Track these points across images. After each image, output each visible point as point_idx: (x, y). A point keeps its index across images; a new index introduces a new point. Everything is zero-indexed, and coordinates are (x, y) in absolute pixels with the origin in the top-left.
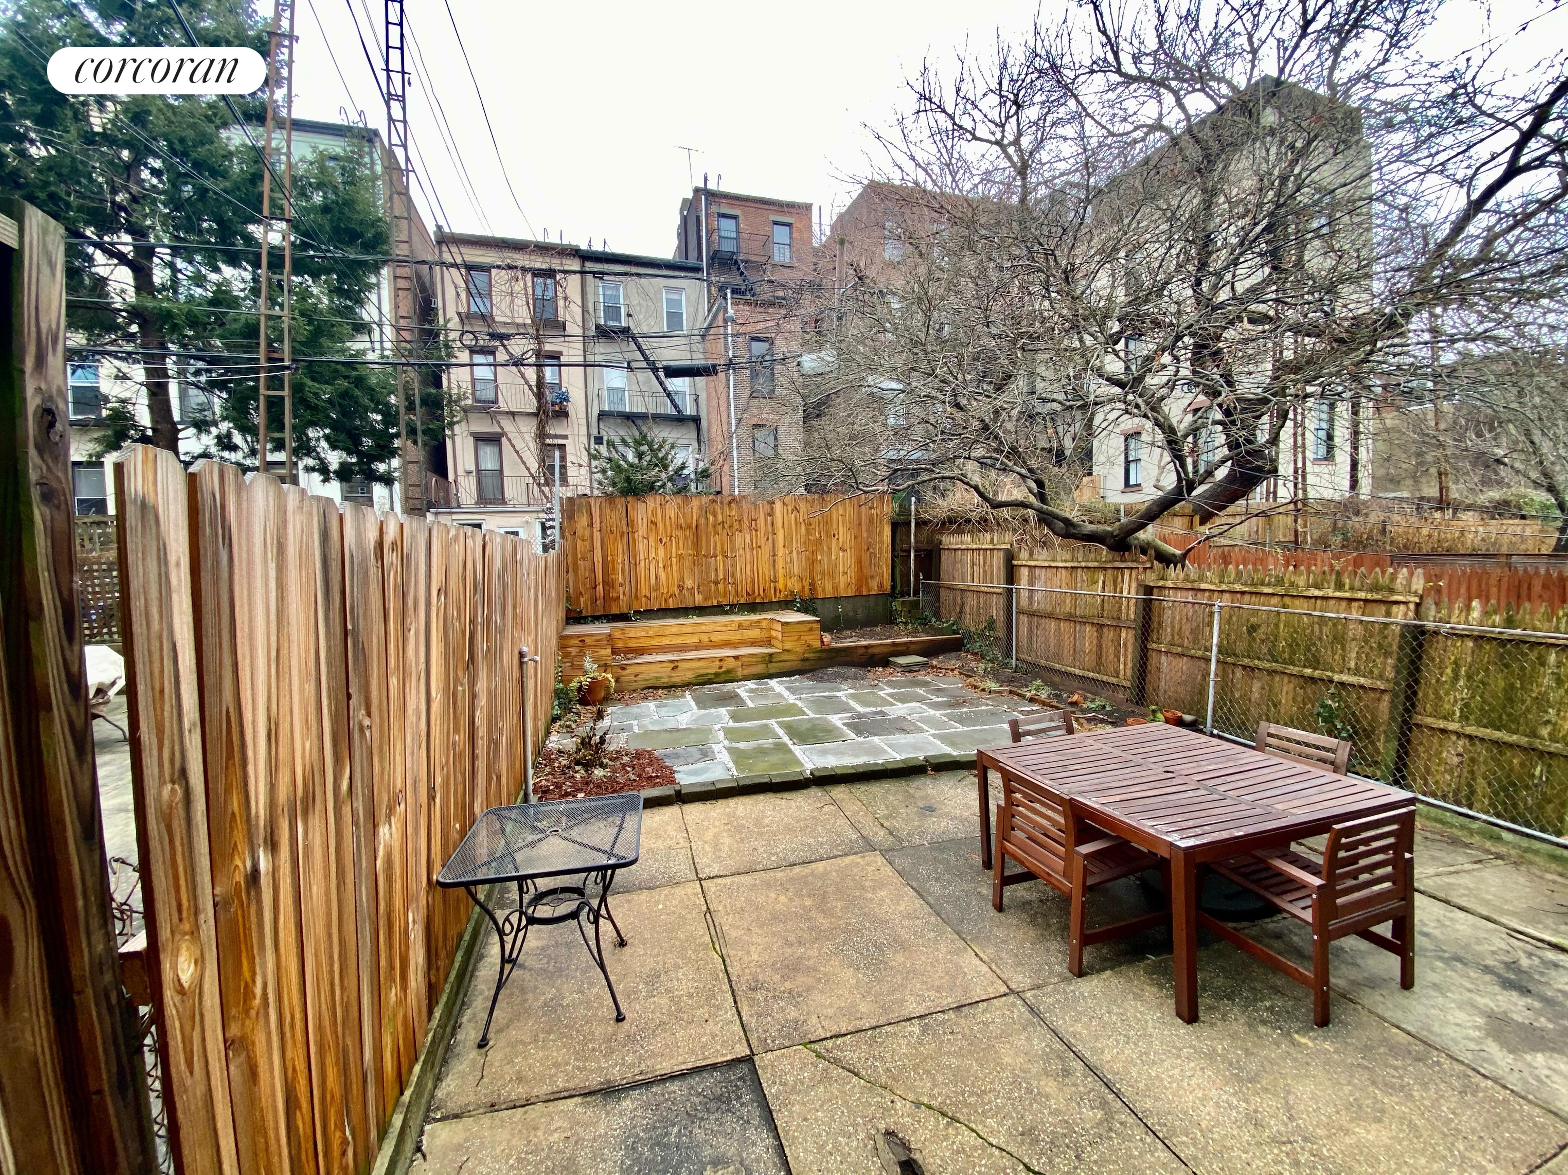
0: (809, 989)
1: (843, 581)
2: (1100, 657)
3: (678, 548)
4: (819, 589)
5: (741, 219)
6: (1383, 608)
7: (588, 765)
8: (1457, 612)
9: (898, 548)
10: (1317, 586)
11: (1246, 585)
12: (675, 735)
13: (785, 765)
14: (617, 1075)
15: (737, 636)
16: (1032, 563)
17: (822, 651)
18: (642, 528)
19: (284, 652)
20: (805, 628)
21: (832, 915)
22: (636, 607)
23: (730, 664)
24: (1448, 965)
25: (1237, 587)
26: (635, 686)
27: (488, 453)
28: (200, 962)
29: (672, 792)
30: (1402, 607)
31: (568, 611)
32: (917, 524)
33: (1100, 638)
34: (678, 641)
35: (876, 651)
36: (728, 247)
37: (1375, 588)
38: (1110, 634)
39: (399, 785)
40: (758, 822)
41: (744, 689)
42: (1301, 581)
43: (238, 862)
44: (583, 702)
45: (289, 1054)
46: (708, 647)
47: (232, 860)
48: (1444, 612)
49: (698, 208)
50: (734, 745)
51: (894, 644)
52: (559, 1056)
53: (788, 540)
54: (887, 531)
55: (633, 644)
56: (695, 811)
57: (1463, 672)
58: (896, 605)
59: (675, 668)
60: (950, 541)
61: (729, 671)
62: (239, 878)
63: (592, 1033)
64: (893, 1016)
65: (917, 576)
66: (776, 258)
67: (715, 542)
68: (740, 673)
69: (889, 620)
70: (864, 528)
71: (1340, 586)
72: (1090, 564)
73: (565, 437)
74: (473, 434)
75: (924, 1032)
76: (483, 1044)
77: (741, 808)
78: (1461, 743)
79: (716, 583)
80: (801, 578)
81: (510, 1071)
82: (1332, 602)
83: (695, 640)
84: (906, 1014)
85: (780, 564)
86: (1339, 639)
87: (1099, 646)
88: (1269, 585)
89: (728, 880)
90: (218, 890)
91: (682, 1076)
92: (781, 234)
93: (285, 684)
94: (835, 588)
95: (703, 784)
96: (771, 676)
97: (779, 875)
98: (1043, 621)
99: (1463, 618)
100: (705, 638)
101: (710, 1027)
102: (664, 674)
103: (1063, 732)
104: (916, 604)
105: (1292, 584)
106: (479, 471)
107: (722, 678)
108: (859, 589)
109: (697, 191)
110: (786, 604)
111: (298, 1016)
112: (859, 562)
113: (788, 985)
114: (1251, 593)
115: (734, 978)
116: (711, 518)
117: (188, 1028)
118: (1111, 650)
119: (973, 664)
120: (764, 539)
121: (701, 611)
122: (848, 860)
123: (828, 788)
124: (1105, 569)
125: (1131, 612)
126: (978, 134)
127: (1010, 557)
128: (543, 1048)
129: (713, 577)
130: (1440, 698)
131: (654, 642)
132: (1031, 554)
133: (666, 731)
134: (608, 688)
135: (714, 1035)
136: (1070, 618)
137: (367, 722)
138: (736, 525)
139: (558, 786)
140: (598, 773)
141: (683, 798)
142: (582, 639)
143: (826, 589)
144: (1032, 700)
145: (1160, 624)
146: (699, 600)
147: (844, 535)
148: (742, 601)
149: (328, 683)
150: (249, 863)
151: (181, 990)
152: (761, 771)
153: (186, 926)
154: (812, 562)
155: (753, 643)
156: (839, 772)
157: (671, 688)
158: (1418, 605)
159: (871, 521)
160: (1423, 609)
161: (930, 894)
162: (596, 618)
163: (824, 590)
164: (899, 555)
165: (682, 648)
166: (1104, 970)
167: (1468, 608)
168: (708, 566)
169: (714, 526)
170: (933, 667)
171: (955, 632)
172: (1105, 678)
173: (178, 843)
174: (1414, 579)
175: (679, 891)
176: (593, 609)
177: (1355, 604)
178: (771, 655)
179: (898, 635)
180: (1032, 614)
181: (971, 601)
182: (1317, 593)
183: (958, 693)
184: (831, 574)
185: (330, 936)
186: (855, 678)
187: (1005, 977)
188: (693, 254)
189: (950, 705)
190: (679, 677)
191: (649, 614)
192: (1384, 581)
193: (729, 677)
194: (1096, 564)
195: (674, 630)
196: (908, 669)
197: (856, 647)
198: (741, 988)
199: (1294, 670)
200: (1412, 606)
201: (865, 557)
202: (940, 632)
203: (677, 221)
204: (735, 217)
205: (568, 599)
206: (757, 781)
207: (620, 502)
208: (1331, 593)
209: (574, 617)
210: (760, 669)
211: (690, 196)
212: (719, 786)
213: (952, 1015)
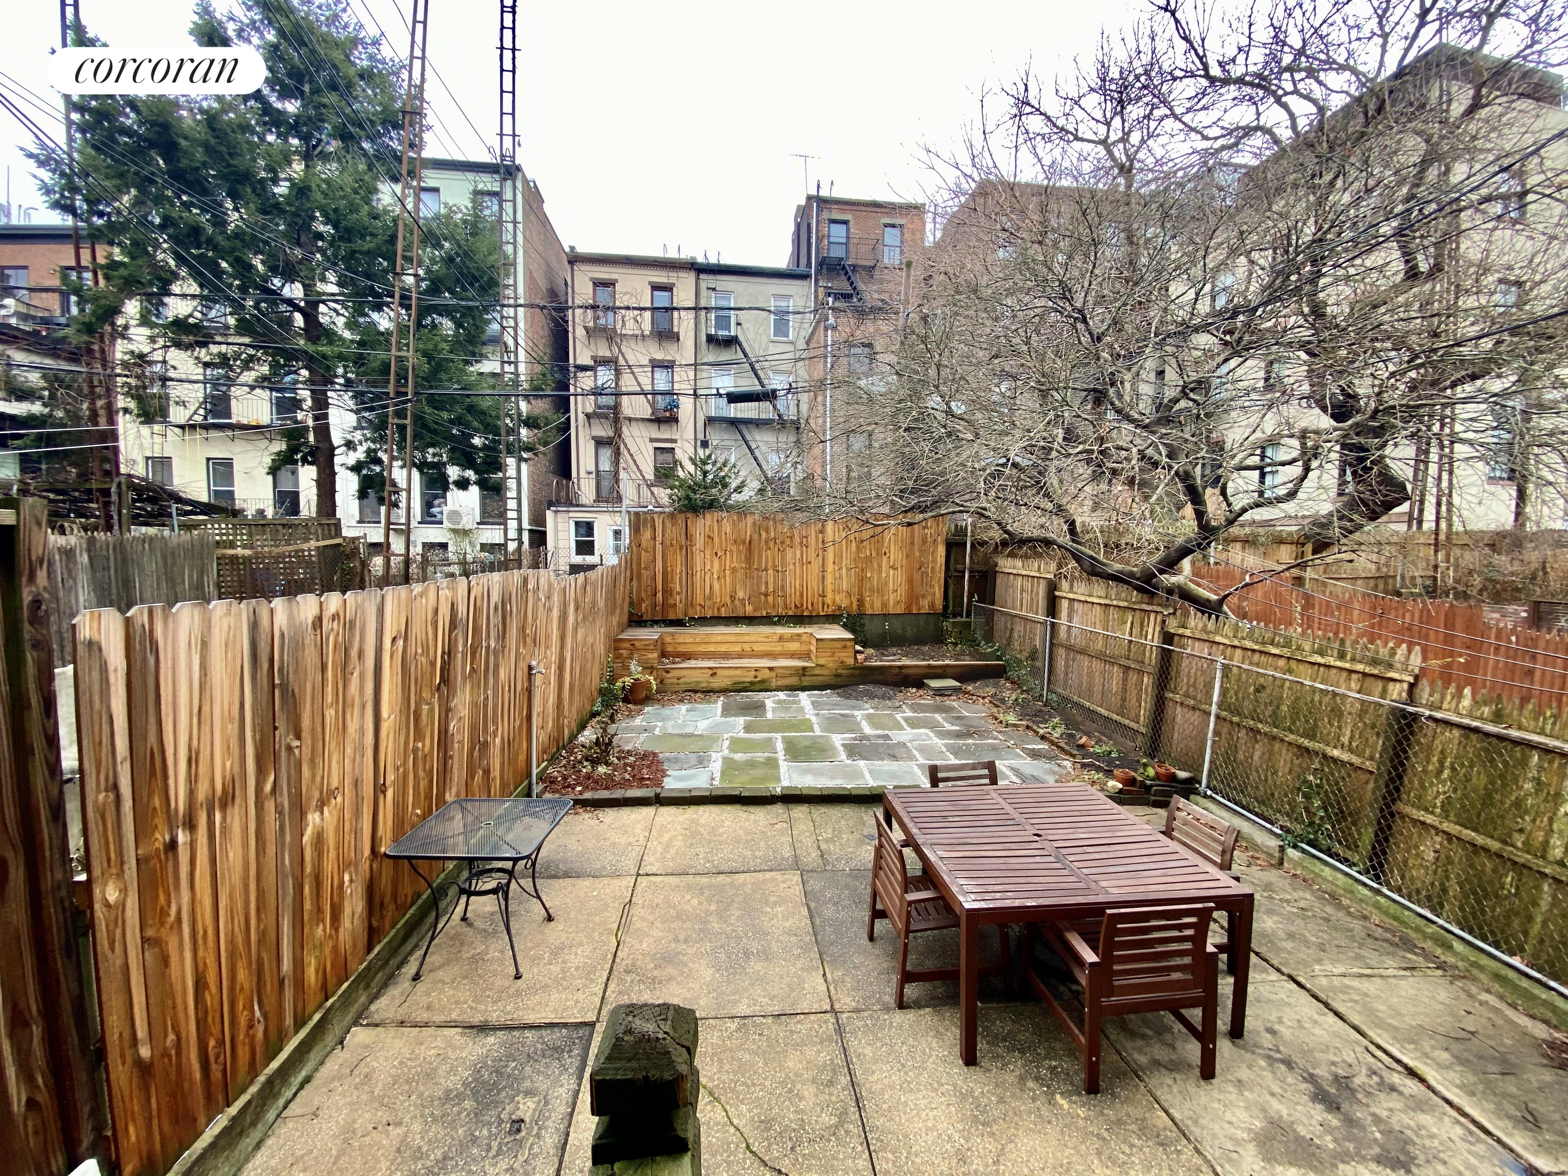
0: (670, 979)
1: (892, 598)
2: (1123, 700)
3: (732, 561)
4: (868, 605)
5: (851, 224)
6: (1380, 684)
7: (595, 762)
8: (1449, 698)
9: (952, 567)
10: (1322, 654)
11: (1257, 643)
12: (687, 740)
13: (766, 779)
14: (495, 1017)
15: (778, 648)
16: (1071, 596)
17: (854, 668)
18: (699, 541)
19: (206, 708)
20: (839, 645)
21: (725, 922)
22: (691, 613)
23: (765, 674)
24: (1271, 1065)
25: (1248, 644)
26: (677, 688)
27: (606, 454)
28: (124, 891)
29: (652, 794)
30: (1398, 685)
31: (631, 614)
32: (972, 545)
33: (1125, 680)
34: (723, 648)
35: (910, 671)
36: (837, 252)
37: (1375, 662)
38: (1133, 678)
39: (335, 784)
40: (713, 831)
41: (770, 701)
42: (1307, 646)
43: (158, 836)
44: (626, 700)
45: (201, 953)
46: (750, 657)
47: (153, 833)
48: (1437, 696)
49: (810, 216)
50: (732, 755)
51: (929, 667)
52: (461, 996)
53: (838, 557)
54: (941, 550)
55: (681, 649)
56: (667, 813)
57: (1447, 764)
58: (947, 625)
59: (713, 675)
60: (1006, 564)
61: (763, 681)
62: (159, 845)
63: (493, 984)
64: (723, 1012)
65: (971, 597)
66: (886, 261)
67: (768, 557)
68: (773, 685)
69: (938, 639)
70: (916, 548)
71: (1342, 656)
72: (1122, 604)
73: (675, 441)
74: (593, 438)
75: (738, 1030)
76: (416, 977)
77: (707, 815)
78: (1438, 839)
79: (766, 595)
80: (849, 594)
81: (425, 1000)
82: (1334, 671)
83: (737, 648)
84: (734, 1012)
85: (829, 579)
86: (1337, 713)
87: (1124, 689)
88: (1278, 645)
89: (658, 879)
90: (140, 852)
91: (539, 1027)
92: (891, 237)
93: (206, 728)
94: (884, 605)
95: (681, 790)
96: (804, 689)
97: (704, 880)
98: (1078, 656)
99: (1453, 705)
100: (747, 648)
101: (580, 996)
102: (702, 679)
103: (987, 781)
104: (967, 625)
105: (1299, 648)
106: (598, 472)
107: (758, 687)
108: (909, 607)
109: (809, 198)
110: (832, 619)
111: (210, 931)
112: (910, 581)
113: (655, 973)
114: (1261, 652)
115: (618, 960)
116: (764, 534)
117: (111, 927)
118: (1134, 693)
119: (1007, 694)
120: (814, 555)
121: (751, 620)
122: (768, 875)
123: (791, 806)
124: (1134, 610)
125: (1152, 658)
126: (1080, 135)
127: (1052, 587)
128: (455, 989)
129: (763, 589)
130: (1423, 787)
131: (701, 648)
132: (1072, 586)
133: (681, 735)
134: (651, 689)
135: (577, 1002)
136: (1102, 657)
137: (296, 743)
138: (788, 541)
139: (565, 778)
140: (602, 769)
141: (660, 801)
142: (632, 642)
143: (873, 605)
144: (1043, 738)
145: (1178, 672)
146: (749, 610)
147: (895, 554)
148: (790, 613)
149: (253, 721)
150: (167, 838)
151: (108, 905)
152: (742, 784)
153: (114, 871)
154: (862, 579)
155: (792, 655)
156: (805, 792)
157: (709, 692)
158: (1412, 686)
159: (924, 541)
160: (1417, 691)
161: (820, 916)
162: (655, 623)
163: (872, 607)
164: (952, 576)
165: (726, 656)
166: (924, 1007)
167: (1459, 695)
168: (759, 578)
169: (767, 542)
170: (965, 693)
171: (999, 658)
172: (1127, 722)
173: (109, 825)
174: (1412, 656)
175: (616, 882)
176: (653, 614)
177: (1355, 676)
178: (804, 668)
179: (943, 657)
180: (1069, 648)
181: (1019, 628)
182: (1319, 659)
183: (976, 723)
184: (881, 592)
185: (246, 886)
186: (883, 697)
187: (834, 997)
188: (803, 261)
189: (958, 735)
190: (718, 682)
191: (704, 621)
192: (1384, 653)
193: (763, 687)
194: (1125, 604)
195: (719, 638)
196: (940, 692)
197: (890, 667)
198: (619, 968)
199: (1291, 737)
200: (1405, 686)
201: (917, 576)
202: (983, 657)
203: (791, 228)
204: (846, 222)
205: (631, 604)
206: (729, 792)
207: (681, 518)
208: (1332, 661)
209: (636, 621)
210: (793, 681)
211: (803, 202)
212: (693, 794)
213: (770, 1020)
